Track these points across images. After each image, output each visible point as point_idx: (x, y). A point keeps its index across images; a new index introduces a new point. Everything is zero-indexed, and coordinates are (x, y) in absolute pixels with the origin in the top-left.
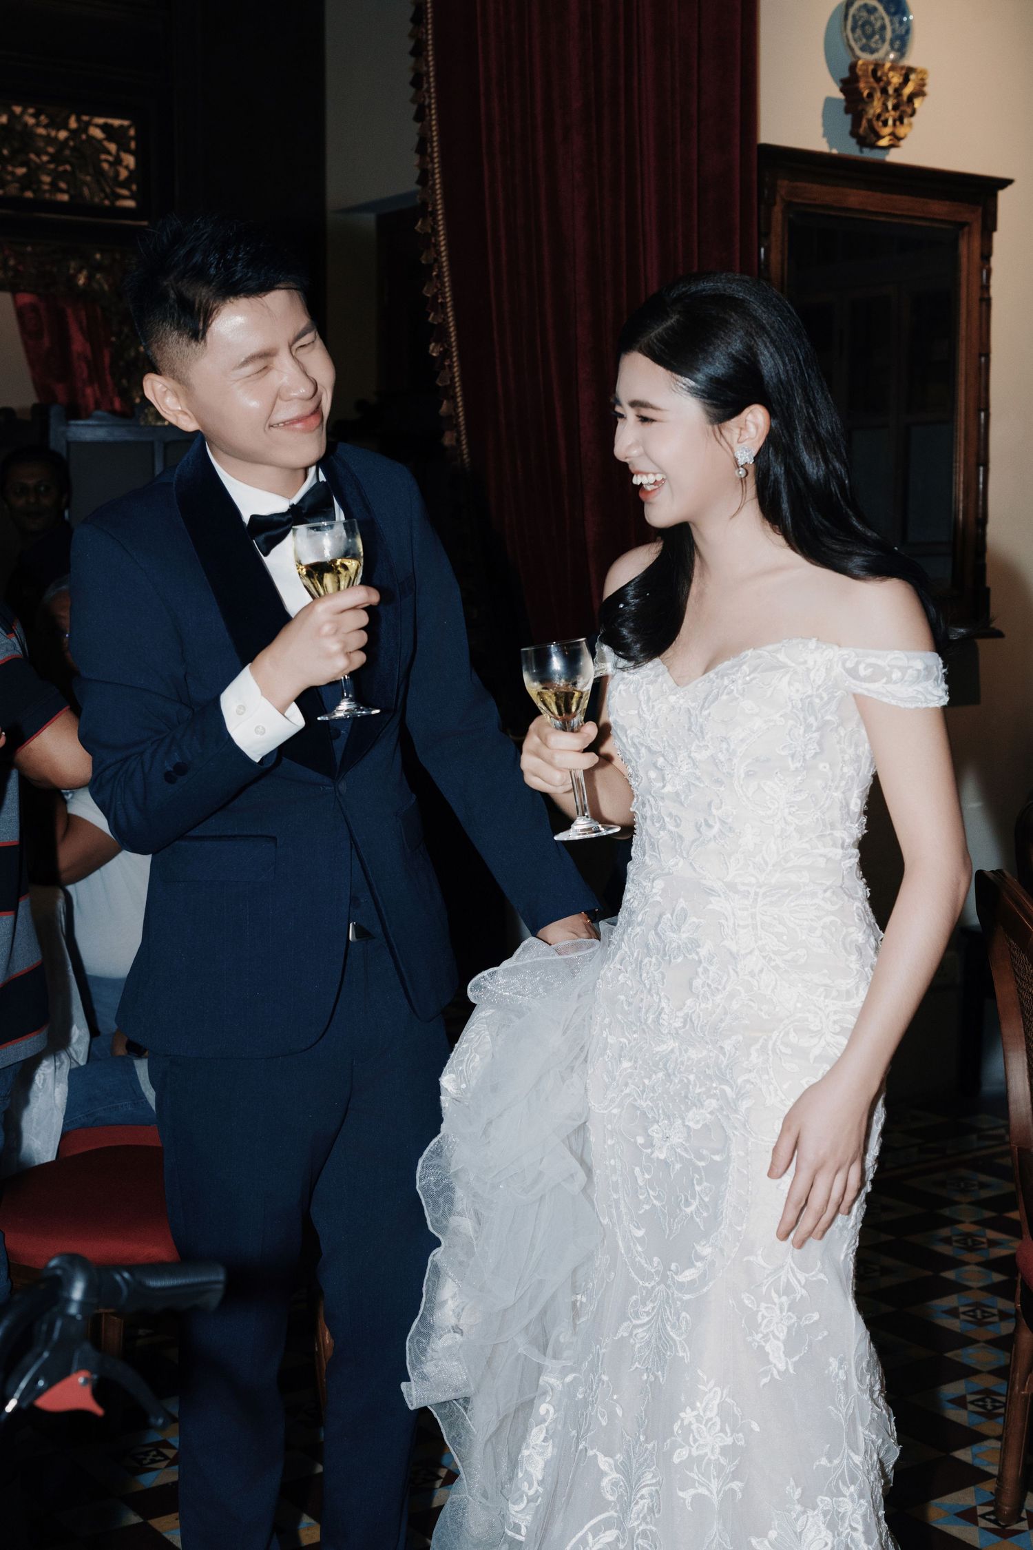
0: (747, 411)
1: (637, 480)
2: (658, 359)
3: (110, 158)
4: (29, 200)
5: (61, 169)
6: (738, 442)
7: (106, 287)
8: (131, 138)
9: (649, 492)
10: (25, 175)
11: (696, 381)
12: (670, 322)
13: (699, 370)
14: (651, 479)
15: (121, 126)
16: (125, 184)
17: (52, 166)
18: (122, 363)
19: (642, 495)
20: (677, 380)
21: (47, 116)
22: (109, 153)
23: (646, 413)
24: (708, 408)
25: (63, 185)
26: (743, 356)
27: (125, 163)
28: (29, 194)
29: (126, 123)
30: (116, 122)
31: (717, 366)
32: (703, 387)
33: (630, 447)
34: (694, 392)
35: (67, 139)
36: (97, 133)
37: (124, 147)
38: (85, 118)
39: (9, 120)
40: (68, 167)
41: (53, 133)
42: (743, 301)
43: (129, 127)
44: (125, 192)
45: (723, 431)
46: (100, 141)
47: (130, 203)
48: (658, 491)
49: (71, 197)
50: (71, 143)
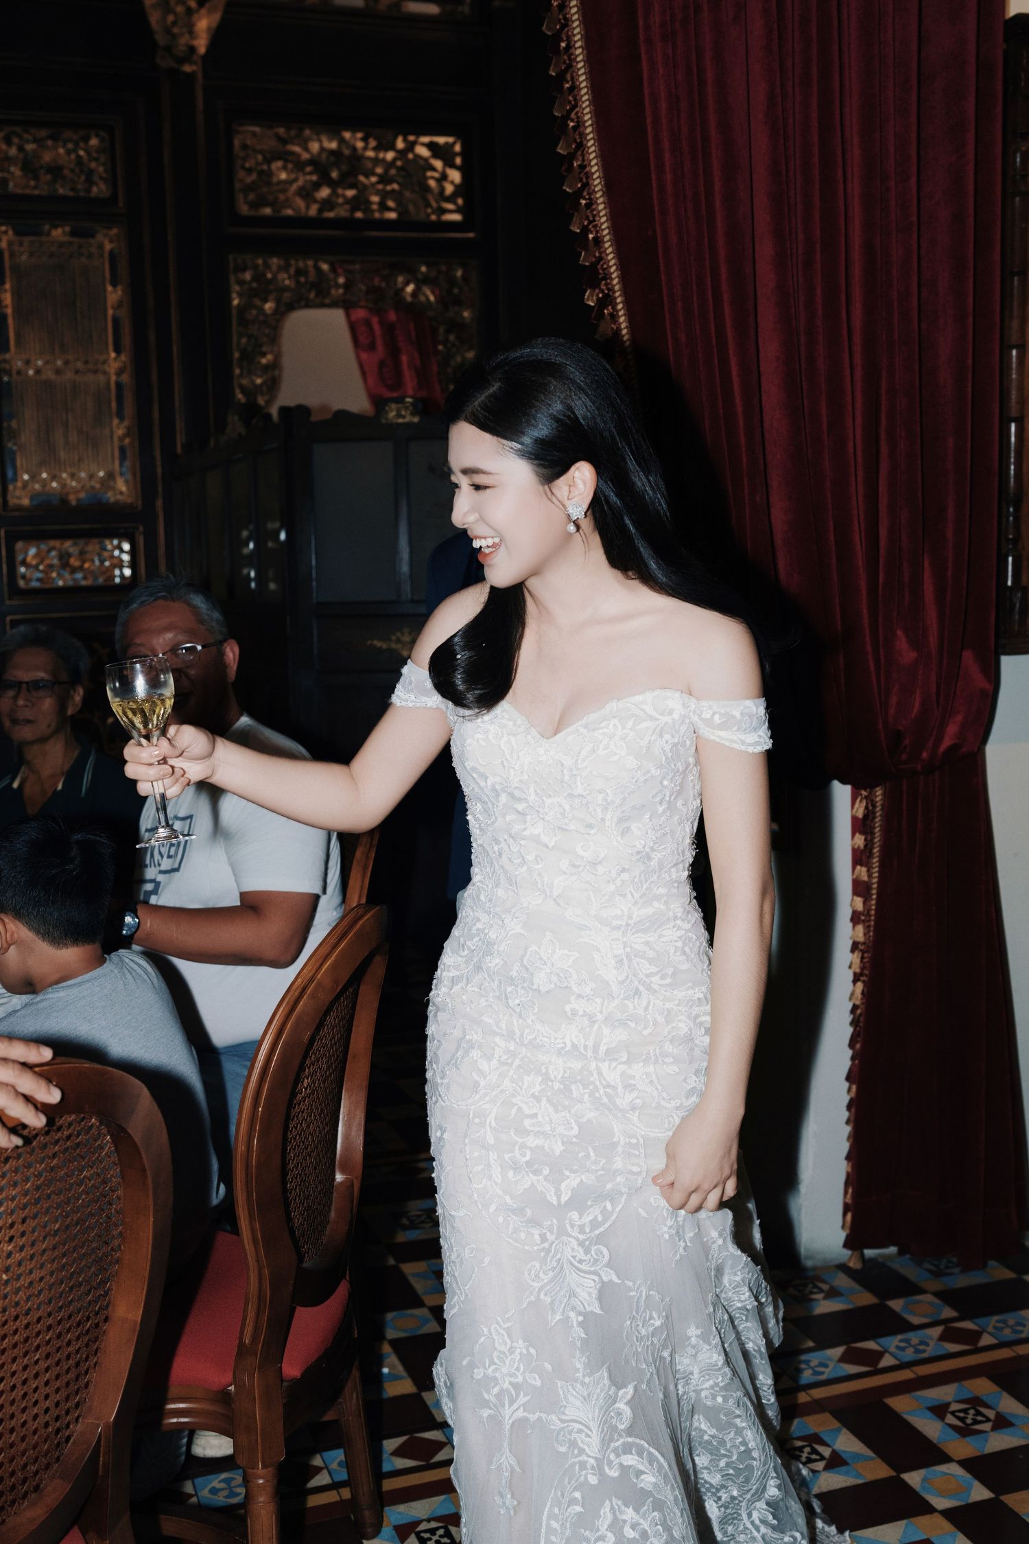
0: (573, 469)
1: (476, 544)
2: (484, 427)
3: (436, 175)
4: (359, 220)
5: (389, 188)
6: (568, 499)
7: (432, 298)
8: (457, 154)
9: (486, 555)
10: (354, 197)
11: (522, 444)
12: (491, 391)
13: (523, 433)
14: (490, 542)
15: (447, 143)
16: (450, 199)
17: (380, 187)
18: (450, 370)
19: (481, 559)
20: (503, 445)
21: (375, 138)
22: (433, 169)
23: (480, 479)
24: (536, 469)
25: (391, 204)
26: (565, 416)
27: (450, 178)
28: (359, 215)
29: (450, 140)
30: (441, 140)
31: (542, 428)
32: (530, 449)
33: (466, 514)
34: (523, 454)
35: (395, 160)
36: (423, 151)
37: (449, 163)
38: (412, 138)
39: (339, 145)
40: (395, 186)
41: (381, 155)
42: (560, 365)
43: (454, 143)
44: (450, 206)
45: (553, 490)
46: (426, 160)
47: (457, 217)
48: (495, 554)
49: (400, 214)
50: (399, 163)
